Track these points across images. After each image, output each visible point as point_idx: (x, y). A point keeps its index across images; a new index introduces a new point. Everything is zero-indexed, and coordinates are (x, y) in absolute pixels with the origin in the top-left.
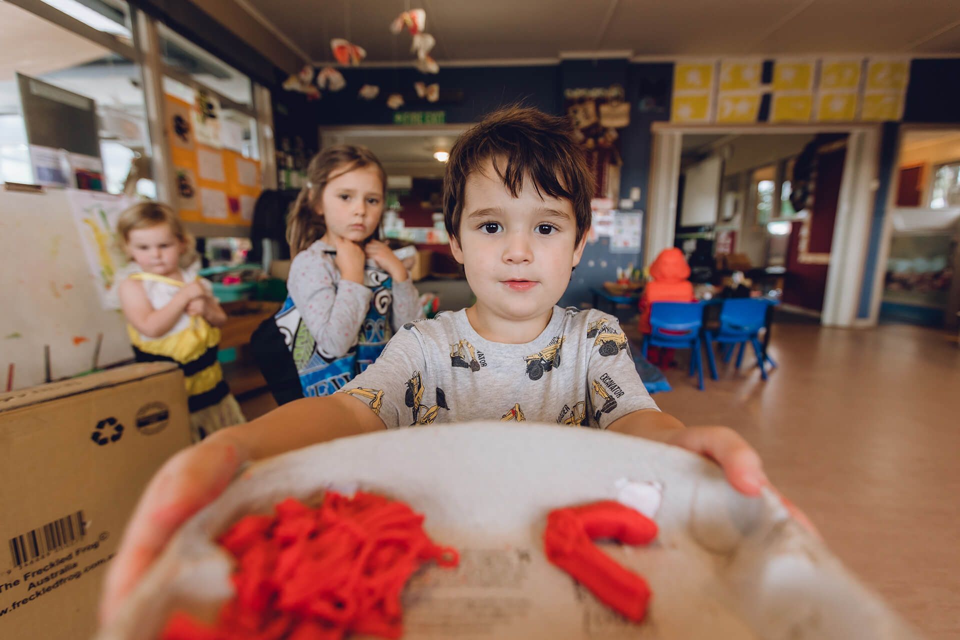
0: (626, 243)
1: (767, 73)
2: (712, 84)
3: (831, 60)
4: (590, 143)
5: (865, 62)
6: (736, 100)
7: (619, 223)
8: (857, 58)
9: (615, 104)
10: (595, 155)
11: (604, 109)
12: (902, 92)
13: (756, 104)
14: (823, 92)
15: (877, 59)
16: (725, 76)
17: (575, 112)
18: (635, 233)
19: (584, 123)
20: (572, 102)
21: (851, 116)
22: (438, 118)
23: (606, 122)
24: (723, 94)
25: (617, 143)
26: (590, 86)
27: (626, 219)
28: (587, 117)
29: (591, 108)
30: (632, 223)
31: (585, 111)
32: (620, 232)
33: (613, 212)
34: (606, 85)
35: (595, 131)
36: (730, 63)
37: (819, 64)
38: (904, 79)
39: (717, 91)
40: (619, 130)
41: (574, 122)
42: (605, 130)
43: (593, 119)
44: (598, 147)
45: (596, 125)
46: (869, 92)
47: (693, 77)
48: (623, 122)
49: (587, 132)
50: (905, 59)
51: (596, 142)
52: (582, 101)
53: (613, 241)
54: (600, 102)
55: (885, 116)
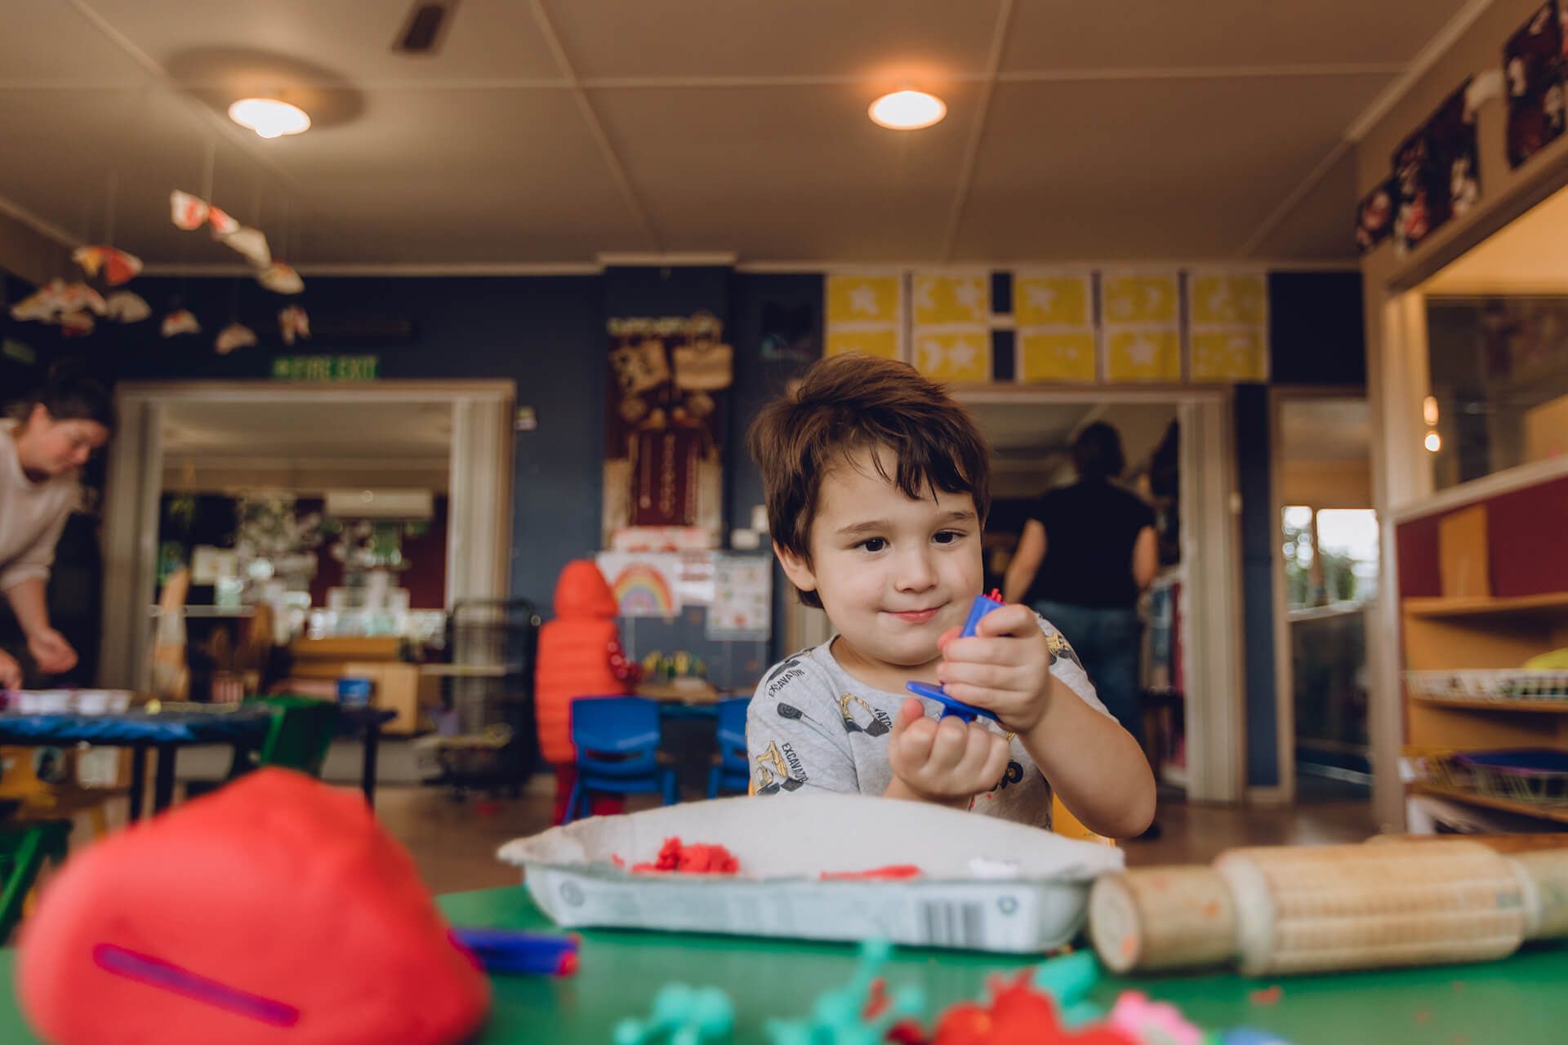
0: (740, 620)
1: (1002, 295)
2: (900, 313)
3: (1117, 274)
4: (658, 418)
5: (1183, 277)
6: (947, 342)
7: (724, 578)
8: (1168, 270)
9: (703, 345)
10: (670, 441)
11: (683, 355)
12: (1263, 330)
13: (986, 348)
14: (1112, 329)
15: (1202, 271)
16: (923, 297)
17: (624, 360)
18: (758, 599)
19: (644, 382)
20: (616, 342)
21: (1175, 373)
22: (361, 369)
23: (685, 381)
24: (920, 331)
25: (711, 419)
26: (656, 314)
27: (738, 569)
28: (649, 371)
29: (655, 353)
30: (751, 576)
31: (644, 360)
32: (728, 596)
33: (714, 556)
34: (686, 314)
35: (666, 395)
36: (928, 276)
37: (1096, 278)
38: (1261, 307)
39: (909, 326)
40: (713, 394)
41: (624, 380)
42: (687, 395)
43: (661, 374)
44: (672, 426)
45: (668, 385)
46: (1197, 328)
47: (863, 300)
48: (719, 379)
49: (651, 397)
50: (1258, 272)
51: (669, 416)
52: (636, 340)
53: (712, 615)
54: (671, 343)
55: (1238, 372)
